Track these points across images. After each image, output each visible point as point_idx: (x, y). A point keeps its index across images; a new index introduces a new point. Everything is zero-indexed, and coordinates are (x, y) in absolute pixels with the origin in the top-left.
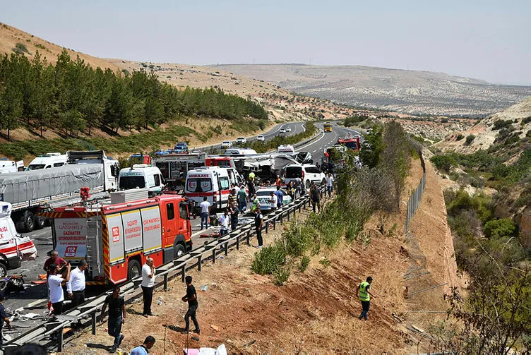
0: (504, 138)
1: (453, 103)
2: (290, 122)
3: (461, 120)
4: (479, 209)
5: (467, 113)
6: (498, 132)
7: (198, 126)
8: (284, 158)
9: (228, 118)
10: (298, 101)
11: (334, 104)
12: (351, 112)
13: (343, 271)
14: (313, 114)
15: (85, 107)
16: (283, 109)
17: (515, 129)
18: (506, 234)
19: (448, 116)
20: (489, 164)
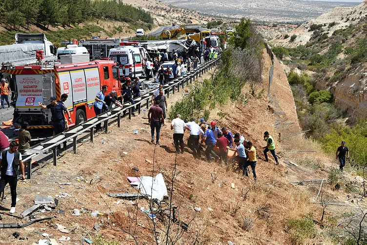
0: (316, 37)
1: (280, 14)
2: (169, 26)
3: (286, 25)
4: (305, 84)
5: (290, 21)
6: (312, 33)
7: (106, 26)
8: (176, 44)
9: (126, 21)
10: (173, 11)
11: (198, 13)
12: (210, 20)
13: (233, 121)
14: (184, 20)
15: (24, 8)
16: (163, 16)
17: (324, 31)
18: (325, 101)
19: (276, 22)
20: (308, 54)
